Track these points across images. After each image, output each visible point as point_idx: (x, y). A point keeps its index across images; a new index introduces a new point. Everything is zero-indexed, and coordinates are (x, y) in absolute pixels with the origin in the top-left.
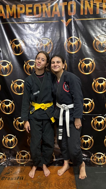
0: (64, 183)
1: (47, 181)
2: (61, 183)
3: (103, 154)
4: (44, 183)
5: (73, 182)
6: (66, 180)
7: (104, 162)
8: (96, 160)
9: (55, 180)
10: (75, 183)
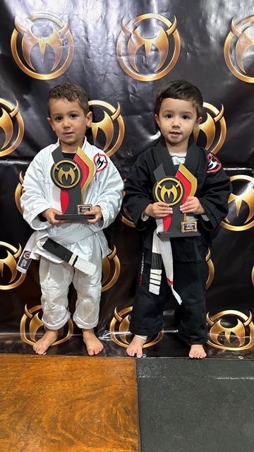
0: (90, 415)
1: (25, 408)
2: (77, 418)
3: (245, 317)
4: (11, 415)
5: (127, 412)
6: (101, 406)
7: (246, 344)
8: (217, 335)
9: (57, 403)
10: (136, 416)
